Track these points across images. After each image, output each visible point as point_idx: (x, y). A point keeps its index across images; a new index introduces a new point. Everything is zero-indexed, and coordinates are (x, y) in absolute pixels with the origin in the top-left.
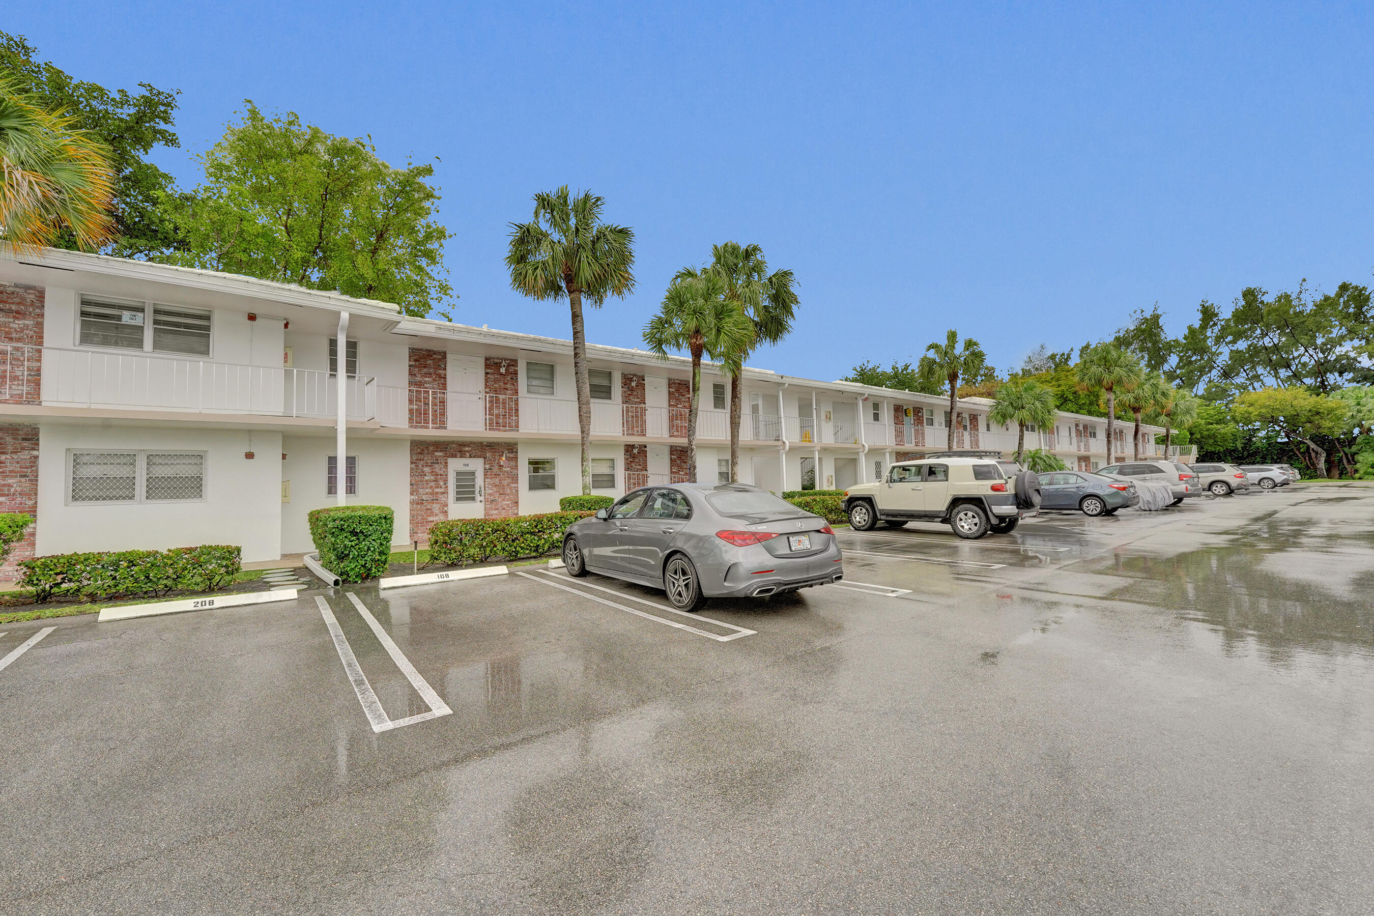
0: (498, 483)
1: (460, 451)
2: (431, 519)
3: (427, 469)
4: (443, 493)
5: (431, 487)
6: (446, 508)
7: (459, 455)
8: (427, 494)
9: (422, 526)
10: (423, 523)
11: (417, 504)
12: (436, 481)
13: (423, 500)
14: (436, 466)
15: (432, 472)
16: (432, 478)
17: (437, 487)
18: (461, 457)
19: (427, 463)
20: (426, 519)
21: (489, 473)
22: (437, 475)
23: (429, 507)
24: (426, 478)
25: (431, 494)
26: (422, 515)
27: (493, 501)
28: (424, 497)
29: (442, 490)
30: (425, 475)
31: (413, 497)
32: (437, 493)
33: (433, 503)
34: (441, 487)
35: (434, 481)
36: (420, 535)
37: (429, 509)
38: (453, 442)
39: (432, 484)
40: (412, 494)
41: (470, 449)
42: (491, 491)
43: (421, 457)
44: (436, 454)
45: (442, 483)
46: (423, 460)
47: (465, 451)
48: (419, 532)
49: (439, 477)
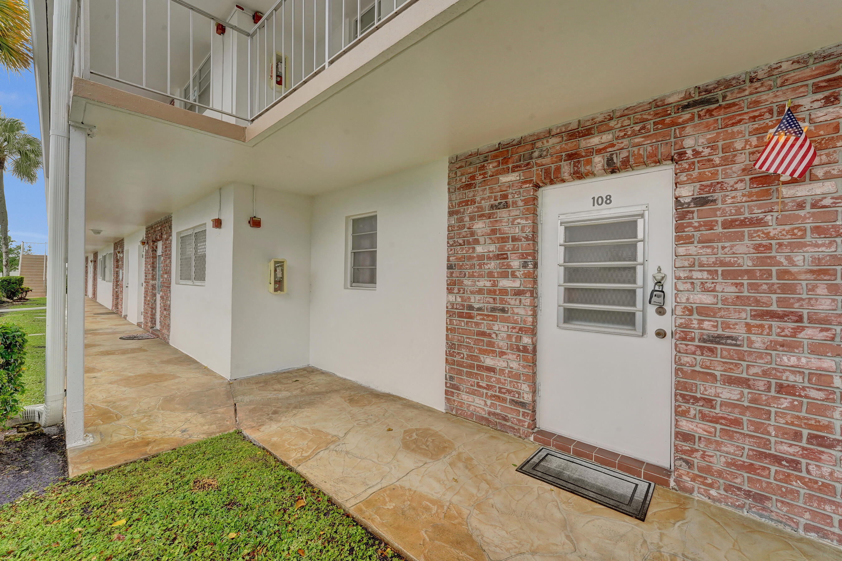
0: (748, 264)
1: (570, 157)
2: (489, 361)
3: (480, 226)
4: (518, 293)
5: (490, 274)
6: (526, 340)
7: (566, 168)
8: (480, 291)
9: (469, 374)
10: (471, 366)
11: (461, 315)
12: (502, 256)
13: (471, 308)
14: (503, 214)
15: (494, 232)
16: (492, 248)
17: (504, 275)
18: (579, 175)
19: (480, 208)
20: (477, 359)
21: (695, 221)
22: (504, 240)
23: (483, 328)
24: (479, 249)
25: (490, 292)
26: (470, 348)
27: (717, 339)
28: (476, 301)
29: (516, 284)
30: (477, 242)
31: (452, 298)
32: (504, 292)
33: (495, 319)
34: (514, 275)
35: (498, 257)
36: (465, 396)
37: (483, 334)
38: (549, 134)
39: (492, 265)
40: (450, 291)
41: (607, 137)
42: (707, 299)
43: (469, 194)
44: (505, 179)
45: (516, 263)
46: (473, 202)
47: (591, 152)
48: (463, 387)
49: (509, 245)
